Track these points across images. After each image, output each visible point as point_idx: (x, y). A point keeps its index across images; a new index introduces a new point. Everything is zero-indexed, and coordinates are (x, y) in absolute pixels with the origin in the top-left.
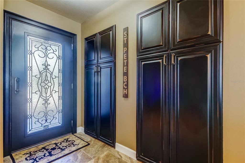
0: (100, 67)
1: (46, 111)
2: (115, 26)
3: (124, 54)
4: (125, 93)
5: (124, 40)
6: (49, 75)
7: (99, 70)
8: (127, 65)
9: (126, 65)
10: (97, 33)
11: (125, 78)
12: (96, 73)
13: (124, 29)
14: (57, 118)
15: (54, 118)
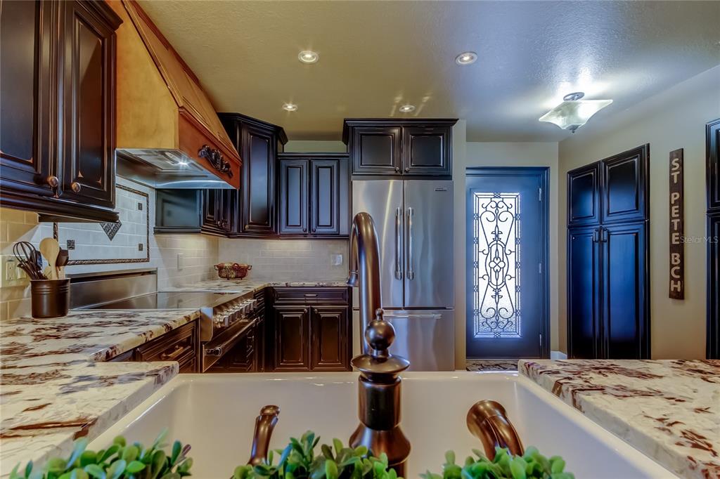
0: (609, 232)
1: (497, 307)
2: (648, 145)
3: (671, 205)
4: (675, 289)
5: (671, 178)
6: (500, 249)
7: (606, 238)
8: (681, 229)
9: (678, 228)
10: (599, 162)
11: (675, 256)
12: (597, 245)
13: (671, 153)
14: (514, 323)
15: (508, 322)
